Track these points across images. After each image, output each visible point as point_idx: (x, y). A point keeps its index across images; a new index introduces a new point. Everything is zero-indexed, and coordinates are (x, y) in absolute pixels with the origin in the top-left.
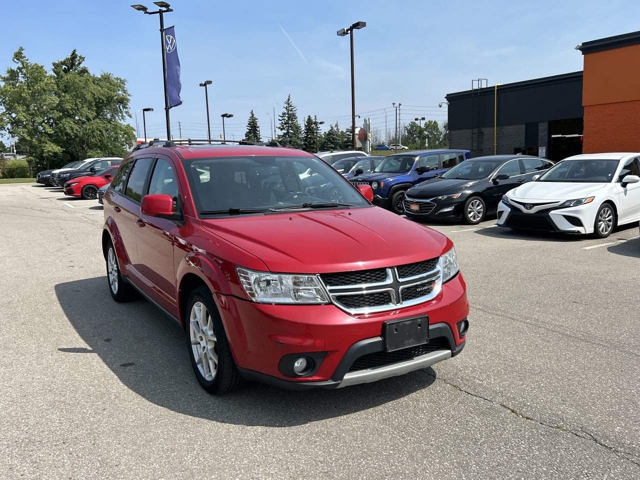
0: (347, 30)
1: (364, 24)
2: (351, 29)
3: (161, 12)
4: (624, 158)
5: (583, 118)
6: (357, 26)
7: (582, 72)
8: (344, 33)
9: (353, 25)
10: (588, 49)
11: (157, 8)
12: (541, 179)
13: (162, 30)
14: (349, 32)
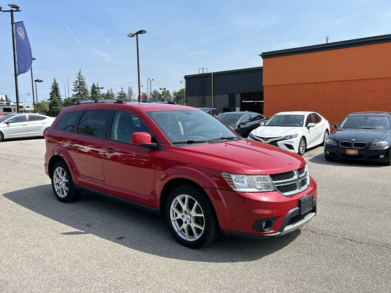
0: (134, 34)
1: (145, 32)
2: (137, 34)
3: (12, 11)
4: (306, 114)
5: (263, 92)
6: (141, 32)
7: (262, 67)
8: (133, 36)
9: (138, 31)
10: (265, 56)
11: (10, 8)
12: (266, 125)
13: (12, 23)
14: (135, 35)
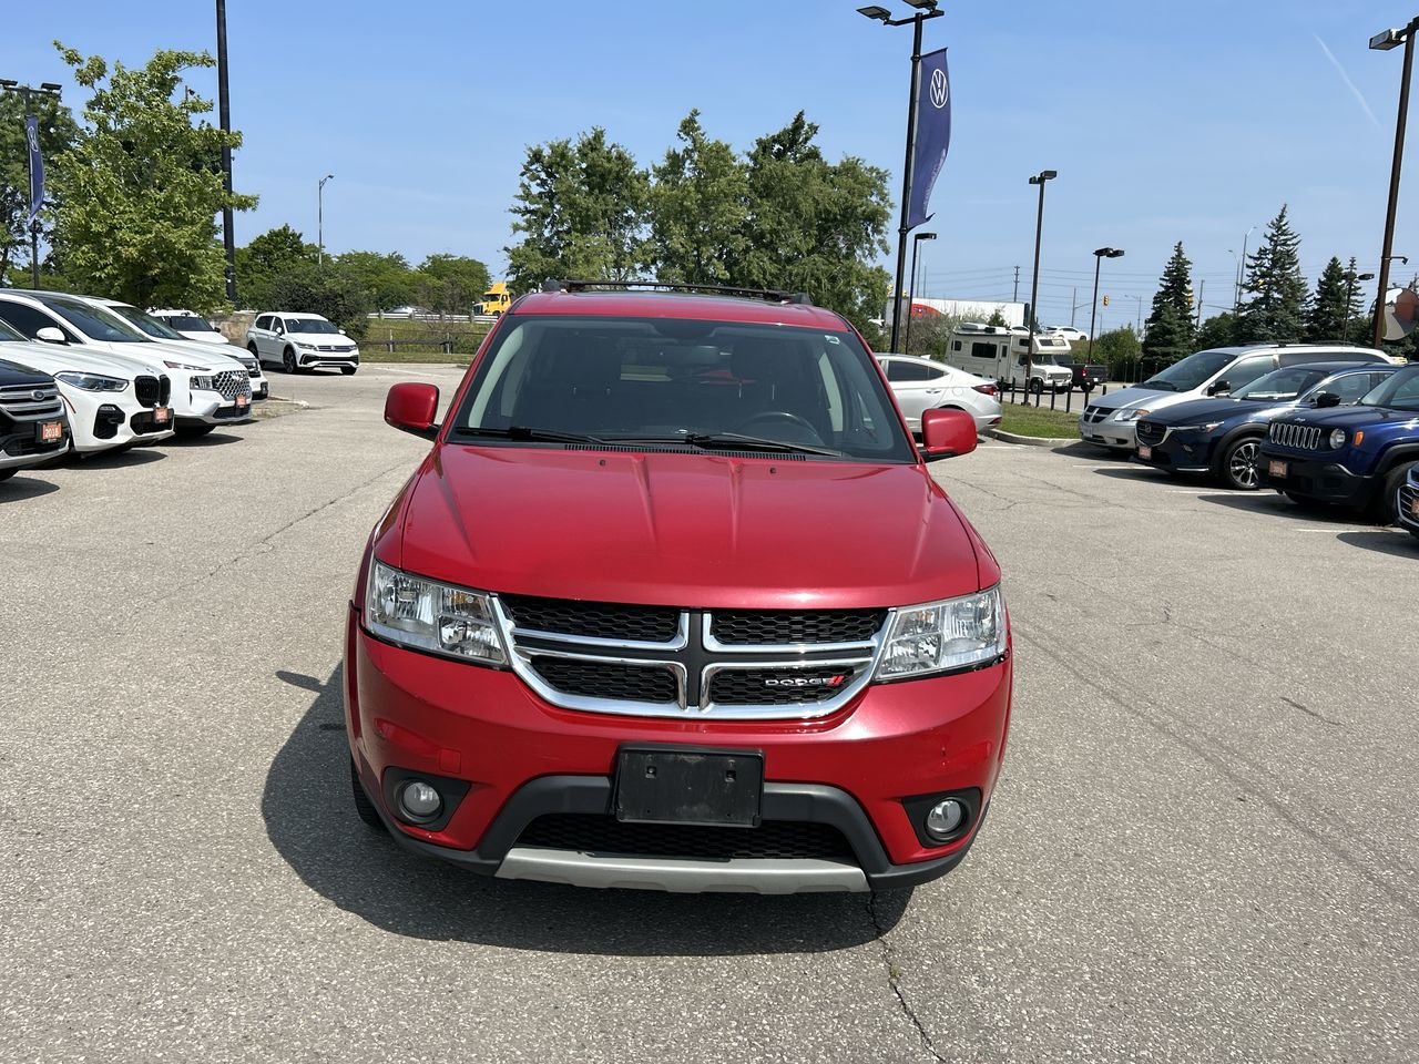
0: (1399, 35)
2: (1411, 31)
3: (918, 20)
8: (1388, 42)
9: (1415, 19)
13: (915, 59)
14: (1404, 38)
